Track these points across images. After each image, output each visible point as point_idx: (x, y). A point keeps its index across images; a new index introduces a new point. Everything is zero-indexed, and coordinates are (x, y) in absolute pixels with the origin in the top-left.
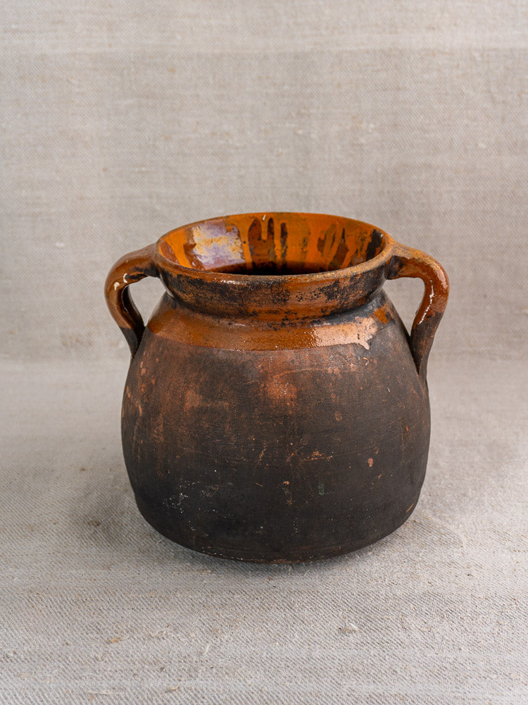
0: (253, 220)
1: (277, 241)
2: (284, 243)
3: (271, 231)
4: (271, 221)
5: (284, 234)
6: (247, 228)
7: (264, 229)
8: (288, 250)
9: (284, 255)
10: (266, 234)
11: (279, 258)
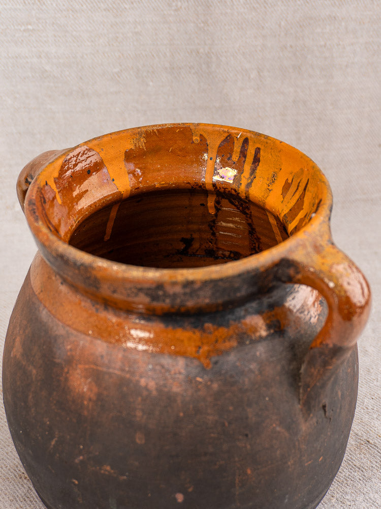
0: (226, 135)
1: (247, 168)
2: (253, 171)
3: (243, 154)
4: (246, 141)
5: (256, 160)
6: (218, 143)
7: (237, 148)
8: (255, 181)
9: (249, 185)
10: (238, 155)
11: (243, 188)
